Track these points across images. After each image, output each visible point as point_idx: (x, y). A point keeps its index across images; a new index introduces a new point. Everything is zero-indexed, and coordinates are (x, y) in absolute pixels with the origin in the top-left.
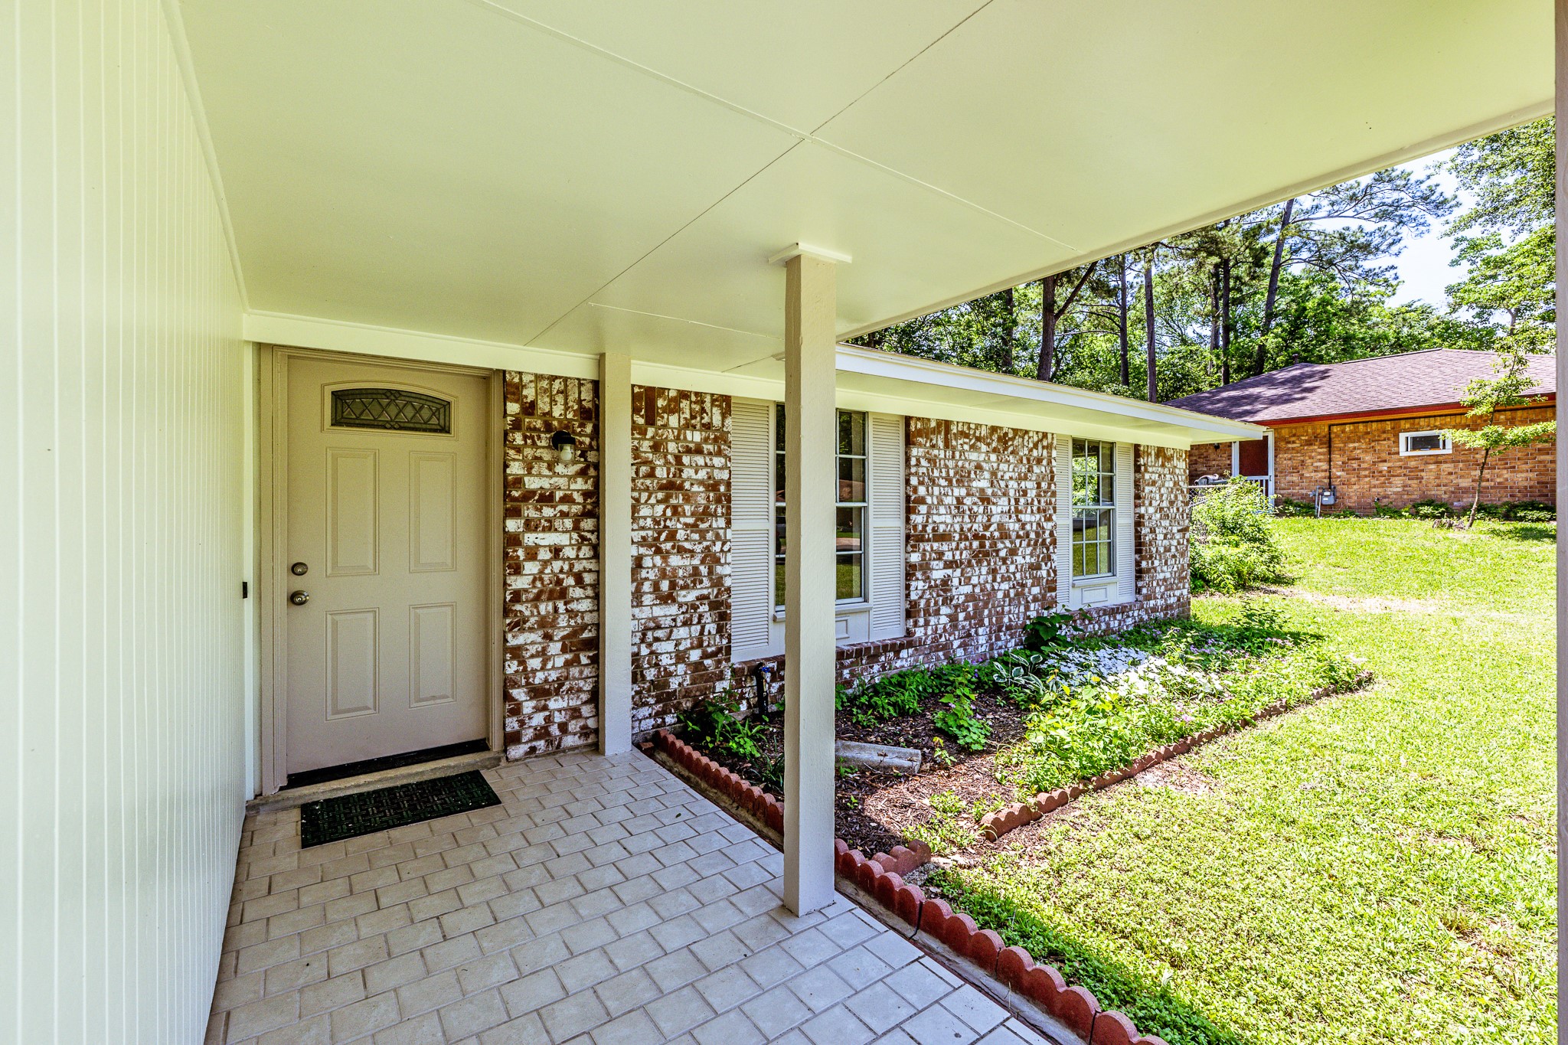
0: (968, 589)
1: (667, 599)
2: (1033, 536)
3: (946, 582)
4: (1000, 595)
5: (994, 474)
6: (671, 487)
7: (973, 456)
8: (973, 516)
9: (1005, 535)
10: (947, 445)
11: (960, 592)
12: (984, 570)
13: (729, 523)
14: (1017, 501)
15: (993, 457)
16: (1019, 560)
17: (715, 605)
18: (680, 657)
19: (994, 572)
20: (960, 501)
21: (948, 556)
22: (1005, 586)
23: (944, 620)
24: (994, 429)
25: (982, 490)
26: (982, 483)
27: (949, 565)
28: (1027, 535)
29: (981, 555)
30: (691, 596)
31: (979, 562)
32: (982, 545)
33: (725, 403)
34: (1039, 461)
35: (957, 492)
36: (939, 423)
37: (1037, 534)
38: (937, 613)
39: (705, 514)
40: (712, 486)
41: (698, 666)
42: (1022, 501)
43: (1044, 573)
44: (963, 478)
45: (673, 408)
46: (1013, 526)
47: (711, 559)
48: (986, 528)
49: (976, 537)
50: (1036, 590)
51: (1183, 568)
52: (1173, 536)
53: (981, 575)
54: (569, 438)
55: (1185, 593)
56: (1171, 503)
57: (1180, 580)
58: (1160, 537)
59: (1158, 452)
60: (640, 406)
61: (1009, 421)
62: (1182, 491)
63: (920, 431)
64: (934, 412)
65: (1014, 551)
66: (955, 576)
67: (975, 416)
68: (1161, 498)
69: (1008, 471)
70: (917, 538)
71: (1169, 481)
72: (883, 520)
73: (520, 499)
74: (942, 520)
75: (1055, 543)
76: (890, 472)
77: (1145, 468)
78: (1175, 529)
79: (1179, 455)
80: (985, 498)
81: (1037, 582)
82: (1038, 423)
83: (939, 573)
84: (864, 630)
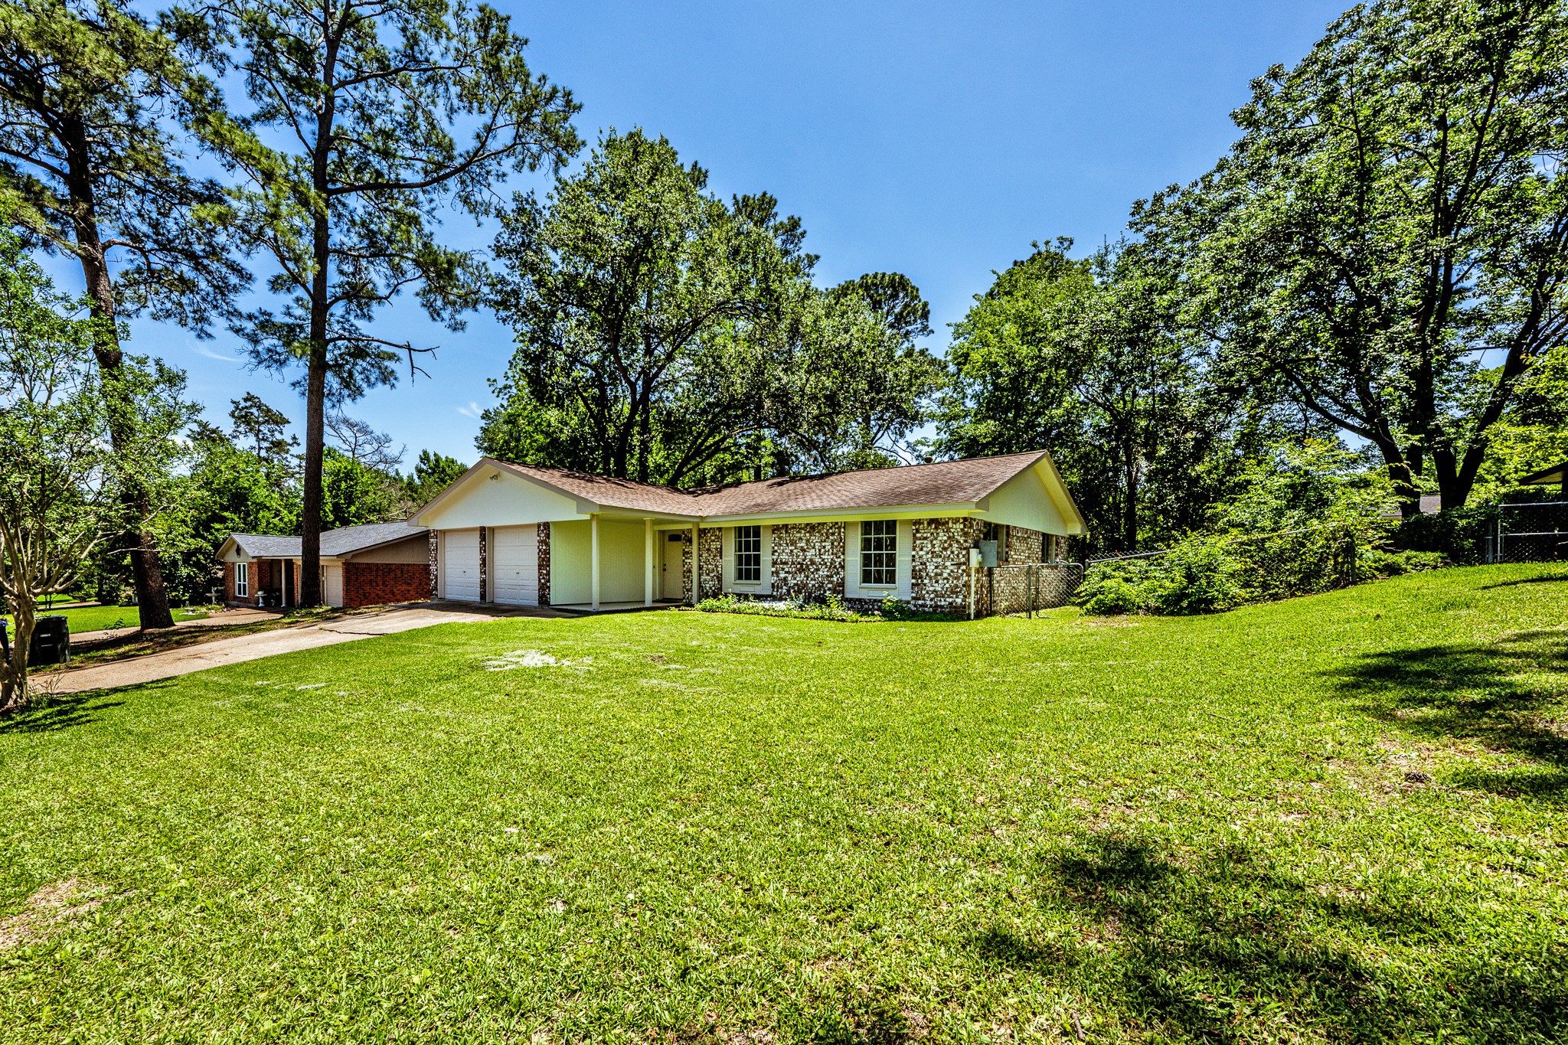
0: (795, 581)
1: (708, 575)
2: (829, 564)
3: (785, 579)
4: (810, 585)
5: (808, 541)
6: (709, 549)
7: (799, 535)
8: (798, 556)
9: (813, 562)
10: (786, 532)
11: (791, 582)
12: (803, 575)
13: (721, 558)
14: (820, 550)
15: (808, 535)
16: (821, 573)
17: (717, 577)
18: (711, 588)
19: (807, 577)
20: (792, 551)
21: (787, 569)
22: (813, 582)
23: (784, 590)
24: (808, 524)
25: (802, 547)
26: (803, 544)
27: (786, 572)
28: (826, 563)
29: (801, 570)
30: (712, 574)
31: (801, 573)
32: (802, 566)
33: (720, 529)
34: (833, 534)
35: (790, 548)
36: (783, 525)
37: (831, 563)
38: (782, 588)
39: (716, 556)
40: (717, 549)
41: (714, 591)
42: (823, 550)
43: (835, 579)
44: (793, 543)
45: (709, 532)
46: (817, 560)
47: (717, 566)
48: (804, 560)
49: (799, 563)
50: (830, 586)
51: (957, 586)
52: (946, 567)
53: (801, 577)
54: (690, 541)
55: (959, 601)
56: (945, 549)
57: (952, 592)
58: (931, 567)
59: (931, 522)
60: (703, 532)
61: (814, 521)
62: (958, 542)
63: (776, 529)
64: (781, 522)
65: (818, 570)
66: (790, 577)
67: (797, 521)
68: (933, 546)
69: (815, 539)
70: (774, 563)
71: (942, 536)
72: (766, 558)
73: (685, 553)
74: (784, 557)
75: (843, 567)
76: (767, 542)
77: (918, 531)
78: (948, 564)
79: (956, 521)
80: (803, 550)
81: (831, 582)
82: (829, 519)
83: (782, 575)
84: (759, 591)
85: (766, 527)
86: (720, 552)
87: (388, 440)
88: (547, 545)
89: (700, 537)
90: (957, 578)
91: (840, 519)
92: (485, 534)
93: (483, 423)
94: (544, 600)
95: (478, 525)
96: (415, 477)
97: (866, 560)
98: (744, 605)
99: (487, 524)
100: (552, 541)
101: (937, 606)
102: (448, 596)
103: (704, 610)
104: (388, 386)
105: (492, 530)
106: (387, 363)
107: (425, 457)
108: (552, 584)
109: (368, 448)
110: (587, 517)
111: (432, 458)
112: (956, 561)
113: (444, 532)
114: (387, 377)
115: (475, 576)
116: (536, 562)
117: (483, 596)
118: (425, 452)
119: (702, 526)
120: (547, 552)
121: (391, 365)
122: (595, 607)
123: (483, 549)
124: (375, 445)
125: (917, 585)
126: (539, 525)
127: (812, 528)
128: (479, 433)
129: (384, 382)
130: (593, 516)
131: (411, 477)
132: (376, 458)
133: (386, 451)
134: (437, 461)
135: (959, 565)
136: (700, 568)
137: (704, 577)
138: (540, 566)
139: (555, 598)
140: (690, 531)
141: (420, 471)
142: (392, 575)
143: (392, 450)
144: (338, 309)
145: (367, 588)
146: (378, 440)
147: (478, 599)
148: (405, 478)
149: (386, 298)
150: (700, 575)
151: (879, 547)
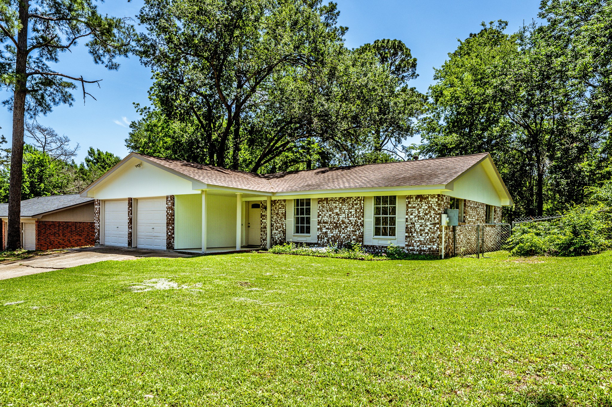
0: (332, 235)
1: (277, 230)
2: (353, 223)
3: (326, 232)
4: (342, 237)
5: (340, 208)
6: (277, 214)
7: (335, 205)
8: (334, 218)
9: (343, 222)
10: (327, 203)
11: (330, 235)
12: (337, 231)
13: (285, 219)
14: (348, 215)
15: (340, 204)
16: (349, 229)
17: (283, 232)
18: (278, 239)
19: (340, 231)
20: (330, 215)
21: (327, 227)
22: (344, 235)
23: (325, 240)
24: (340, 198)
25: (337, 212)
26: (337, 211)
27: (327, 229)
28: (352, 223)
29: (336, 227)
30: (279, 230)
31: (336, 229)
32: (337, 225)
33: (285, 201)
34: (356, 204)
35: (329, 213)
36: (325, 198)
37: (355, 223)
38: (324, 239)
39: (281, 218)
40: (282, 213)
41: (280, 240)
42: (350, 215)
43: (358, 233)
44: (331, 210)
45: (278, 202)
46: (347, 221)
47: (282, 225)
48: (338, 221)
49: (335, 223)
50: (354, 237)
51: (433, 238)
52: (427, 226)
53: (335, 232)
54: (266, 208)
55: (435, 247)
56: (426, 214)
57: (431, 242)
58: (417, 226)
59: (418, 197)
60: (273, 202)
61: (344, 196)
62: (434, 210)
63: (320, 201)
64: (323, 197)
65: (347, 227)
66: (329, 231)
67: (334, 196)
68: (419, 212)
69: (345, 207)
70: (319, 223)
71: (425, 206)
72: (314, 219)
73: (262, 216)
74: (326, 219)
75: (363, 225)
76: (314, 208)
77: (409, 203)
78: (428, 223)
79: (433, 196)
80: (337, 214)
81: (355, 235)
82: (354, 195)
83: (324, 230)
84: (309, 240)
85: (314, 199)
86: (285, 215)
87: (67, 140)
88: (173, 210)
89: (272, 205)
90: (434, 233)
91: (361, 195)
92: (131, 202)
93: (131, 130)
94: (170, 245)
95: (127, 196)
96: (85, 165)
97: (377, 221)
98: (300, 249)
99: (133, 196)
100: (175, 208)
101: (421, 250)
102: (107, 244)
104: (67, 105)
105: (137, 200)
106: (67, 89)
107: (91, 152)
108: (175, 236)
109: (54, 146)
110: (199, 192)
111: (96, 153)
112: (433, 222)
113: (104, 201)
114: (67, 99)
115: (125, 231)
116: (165, 221)
117: (130, 243)
118: (91, 149)
119: (273, 198)
120: (173, 215)
121: (69, 90)
122: (204, 250)
123: (130, 212)
124: (59, 144)
125: (409, 237)
126: (167, 197)
127: (343, 200)
128: (128, 136)
129: (65, 102)
130: (203, 191)
131: (82, 165)
132: (59, 152)
133: (66, 147)
134: (99, 154)
135: (435, 224)
136: (272, 225)
137: (274, 231)
138: (168, 224)
139: (178, 244)
140: (266, 201)
141: (88, 161)
142: (69, 229)
143: (70, 147)
144: (35, 54)
145: (52, 238)
146: (60, 140)
147: (126, 245)
148: (78, 165)
149: (67, 47)
150: (271, 230)
151: (385, 213)
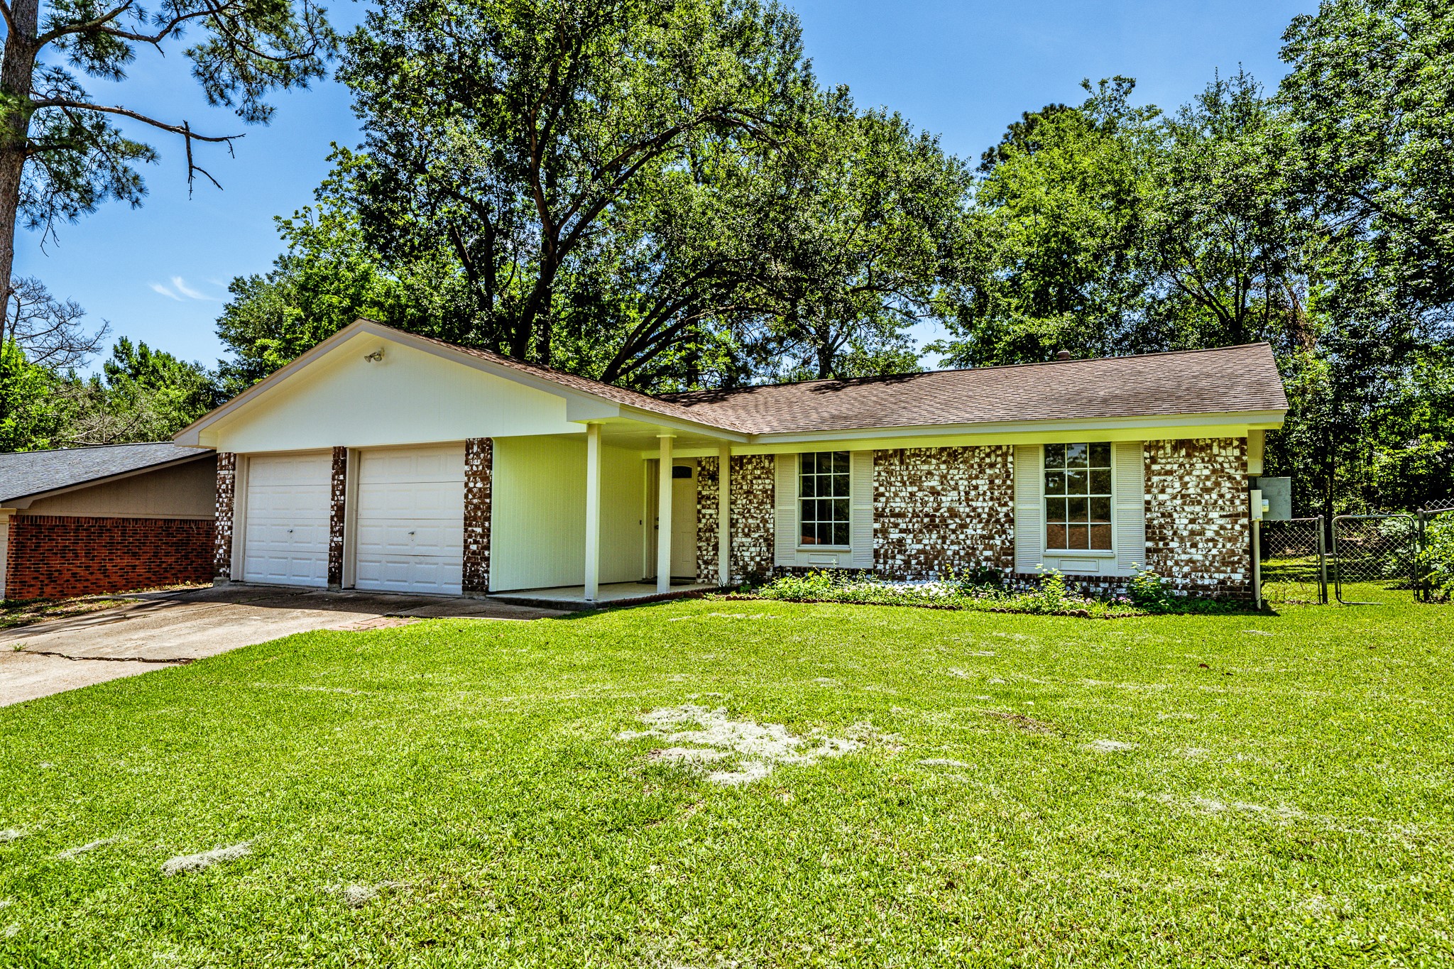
0: (920, 547)
1: (747, 535)
2: (985, 516)
3: (900, 542)
4: (950, 553)
5: (943, 477)
6: (749, 492)
7: (925, 467)
8: (924, 503)
9: (953, 514)
10: (902, 462)
11: (912, 547)
12: (934, 536)
13: (773, 507)
14: (967, 493)
15: (943, 467)
16: (970, 531)
17: (766, 540)
18: (752, 559)
19: (944, 539)
20: (912, 494)
21: (904, 526)
22: (956, 547)
23: (898, 562)
24: (943, 449)
25: (933, 488)
26: (934, 483)
27: (901, 531)
28: (979, 515)
29: (931, 527)
30: (756, 535)
31: (930, 531)
32: (933, 521)
33: (771, 458)
34: (992, 466)
35: (909, 489)
36: (895, 451)
37: (990, 515)
38: (894, 557)
39: (762, 503)
40: (765, 491)
41: (758, 564)
42: (973, 493)
43: (998, 543)
44: (915, 480)
45: (750, 462)
46: (963, 509)
47: (765, 521)
48: (936, 510)
49: (927, 515)
50: (988, 553)
51: (1233, 553)
52: (1210, 521)
53: (931, 539)
54: (714, 477)
55: (1238, 577)
56: (1207, 490)
57: (1224, 563)
58: (1181, 522)
59: (1178, 445)
60: (738, 463)
61: (956, 443)
62: (1230, 478)
63: (881, 457)
64: (890, 446)
65: (963, 526)
66: (909, 538)
67: (923, 444)
68: (1185, 485)
69: (958, 474)
70: (878, 515)
71: (1201, 469)
72: (861, 506)
73: (700, 498)
74: (898, 505)
75: (1011, 521)
76: (862, 481)
77: (1154, 460)
78: (1214, 515)
79: (1226, 443)
80: (934, 492)
81: (991, 548)
82: (985, 441)
83: (894, 535)
84: (846, 562)
85: (858, 453)
86: (771, 496)
88: (487, 479)
89: (732, 468)
90: (1233, 540)
91: (1004, 441)
92: (342, 459)
93: (231, 298)
94: (474, 581)
95: (330, 444)
97: (1054, 510)
99: (349, 443)
100: (496, 474)
101: (1195, 587)
102: (251, 577)
103: (781, 596)
104: (126, 202)
105: (359, 453)
106: (129, 163)
107: (123, 350)
108: (493, 554)
110: (581, 428)
111: (136, 349)
112: (1229, 510)
113: (248, 458)
114: (126, 187)
115: (321, 539)
116: (460, 512)
117: (335, 577)
118: (123, 341)
119: (737, 452)
120: (486, 494)
121: (137, 166)
122: (591, 593)
123: (339, 489)
125: (1157, 551)
126: (469, 445)
127: (952, 455)
129: (119, 195)
130: (590, 426)
135: (1235, 517)
136: (733, 524)
137: (740, 539)
138: (468, 521)
139: (500, 578)
140: (714, 460)
142: (106, 538)
145: (56, 563)
147: (324, 582)
148: (86, 382)
149: (154, 40)
150: (731, 536)
151: (1076, 485)
